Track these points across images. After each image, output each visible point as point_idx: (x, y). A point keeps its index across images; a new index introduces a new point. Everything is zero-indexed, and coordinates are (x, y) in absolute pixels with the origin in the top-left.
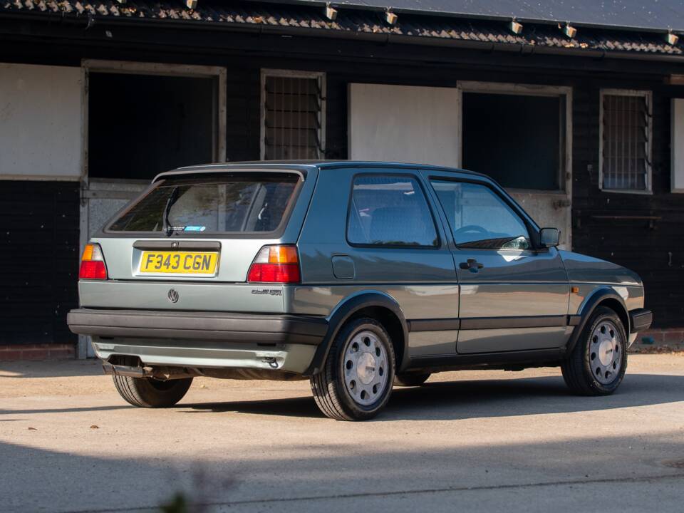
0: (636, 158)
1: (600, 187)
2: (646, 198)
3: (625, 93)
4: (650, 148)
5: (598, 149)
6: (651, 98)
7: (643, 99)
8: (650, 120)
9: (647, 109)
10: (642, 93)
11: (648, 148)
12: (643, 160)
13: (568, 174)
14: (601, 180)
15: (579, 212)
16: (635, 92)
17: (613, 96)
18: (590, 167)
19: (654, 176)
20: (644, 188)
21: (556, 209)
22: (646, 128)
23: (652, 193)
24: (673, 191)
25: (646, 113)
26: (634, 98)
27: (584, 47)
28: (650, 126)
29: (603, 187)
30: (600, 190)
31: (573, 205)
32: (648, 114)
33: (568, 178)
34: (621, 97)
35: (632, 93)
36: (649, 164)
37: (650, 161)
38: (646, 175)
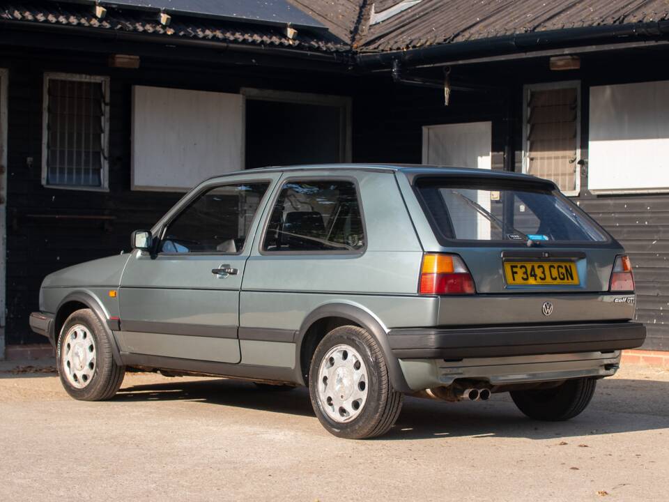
0: (91, 151)
1: (44, 182)
2: (102, 195)
3: (76, 78)
4: (107, 140)
5: (41, 140)
6: (108, 84)
7: (100, 85)
8: (108, 109)
9: (104, 97)
10: (97, 79)
11: (105, 139)
12: (100, 153)
14: (44, 174)
15: (15, 210)
16: (88, 77)
17: (62, 81)
18: (29, 159)
19: (111, 171)
20: (100, 185)
22: (103, 118)
23: (108, 191)
24: (133, 189)
25: (102, 100)
26: (89, 84)
28: (107, 115)
29: (48, 183)
30: (42, 186)
31: (7, 203)
32: (104, 101)
34: (72, 83)
35: (85, 78)
36: (105, 158)
37: (106, 155)
38: (102, 170)
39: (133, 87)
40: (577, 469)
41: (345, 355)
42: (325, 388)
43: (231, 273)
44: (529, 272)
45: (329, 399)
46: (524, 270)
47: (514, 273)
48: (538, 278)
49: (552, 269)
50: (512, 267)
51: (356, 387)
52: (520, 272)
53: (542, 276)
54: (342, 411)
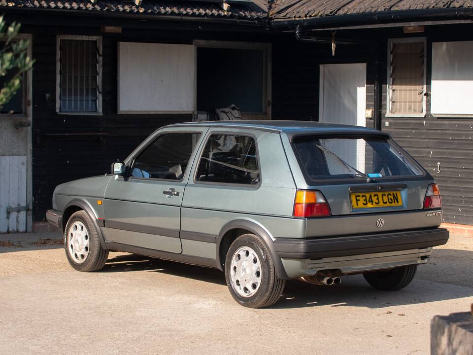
0: (90, 87)
1: (58, 110)
3: (79, 38)
4: (101, 80)
5: (55, 82)
6: (101, 42)
7: (95, 42)
8: (101, 58)
9: (98, 51)
10: (94, 38)
11: (99, 79)
12: (96, 89)
13: (29, 101)
14: (58, 105)
15: (38, 130)
16: (87, 37)
17: (69, 40)
18: (48, 95)
19: (103, 101)
20: (96, 111)
21: (17, 129)
22: (98, 65)
23: (102, 115)
24: (118, 113)
25: (97, 53)
26: (88, 41)
27: (11, 5)
28: (101, 63)
29: (60, 111)
30: (57, 113)
31: (33, 126)
32: (99, 54)
33: (29, 105)
34: (76, 41)
35: (85, 38)
36: (99, 92)
37: (100, 90)
38: (97, 101)
39: (118, 43)
40: (391, 336)
41: (247, 254)
42: (235, 274)
43: (175, 195)
44: (368, 199)
45: (238, 281)
46: (364, 198)
47: (357, 201)
48: (374, 203)
49: (384, 196)
50: (356, 197)
51: (254, 275)
52: (362, 200)
53: (377, 202)
54: (246, 289)
